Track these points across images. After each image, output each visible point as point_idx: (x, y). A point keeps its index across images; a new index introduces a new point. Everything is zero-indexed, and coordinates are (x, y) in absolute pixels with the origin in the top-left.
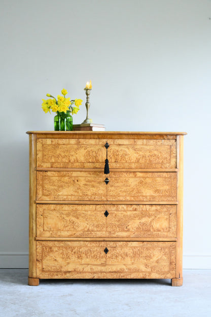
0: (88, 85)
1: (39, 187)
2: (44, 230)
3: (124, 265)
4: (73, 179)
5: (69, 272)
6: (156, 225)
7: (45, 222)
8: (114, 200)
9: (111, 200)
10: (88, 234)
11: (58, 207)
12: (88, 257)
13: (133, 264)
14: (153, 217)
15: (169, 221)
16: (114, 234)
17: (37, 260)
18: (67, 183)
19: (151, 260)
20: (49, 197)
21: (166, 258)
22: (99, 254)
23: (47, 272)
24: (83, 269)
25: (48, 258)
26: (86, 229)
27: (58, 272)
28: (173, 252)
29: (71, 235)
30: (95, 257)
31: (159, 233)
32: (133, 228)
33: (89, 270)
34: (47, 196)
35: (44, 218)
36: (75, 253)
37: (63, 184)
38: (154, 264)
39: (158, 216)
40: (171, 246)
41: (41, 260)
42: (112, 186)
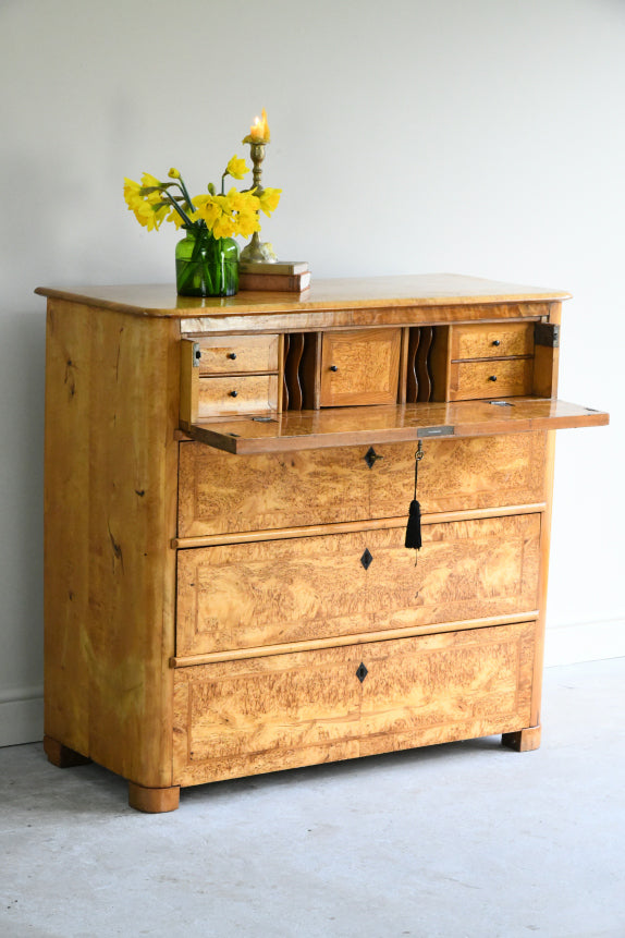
0: (259, 125)
1: (187, 496)
2: (197, 631)
3: (407, 708)
4: (282, 458)
5: (263, 752)
6: (491, 578)
7: (201, 605)
8: (389, 514)
9: (381, 514)
10: (318, 627)
11: (239, 551)
12: (315, 698)
13: (427, 700)
14: (483, 555)
15: (523, 562)
16: (383, 618)
17: (174, 730)
18: (264, 473)
19: (475, 684)
20: (212, 524)
21: (509, 672)
22: (343, 684)
23: (201, 761)
24: (301, 737)
25: (207, 717)
26: (313, 615)
27: (231, 757)
28: (527, 651)
29: (273, 637)
30: (332, 698)
31: (497, 600)
32: (432, 596)
33: (316, 739)
34: (208, 520)
35: (198, 591)
36: (279, 691)
37: (253, 477)
38: (482, 694)
39: (497, 551)
40: (522, 636)
41: (187, 728)
42: (384, 472)
